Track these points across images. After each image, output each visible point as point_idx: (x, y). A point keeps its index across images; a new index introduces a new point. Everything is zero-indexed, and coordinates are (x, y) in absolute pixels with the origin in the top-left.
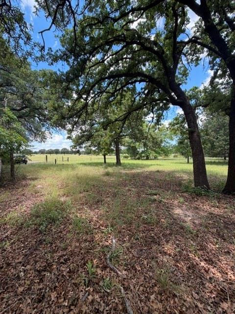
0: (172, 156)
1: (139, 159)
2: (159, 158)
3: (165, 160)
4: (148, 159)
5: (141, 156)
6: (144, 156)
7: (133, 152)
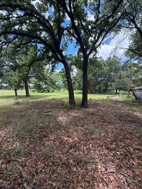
0: (62, 90)
1: (43, 92)
2: (55, 91)
3: (58, 92)
4: (48, 92)
5: (44, 91)
6: (46, 91)
7: (39, 88)
